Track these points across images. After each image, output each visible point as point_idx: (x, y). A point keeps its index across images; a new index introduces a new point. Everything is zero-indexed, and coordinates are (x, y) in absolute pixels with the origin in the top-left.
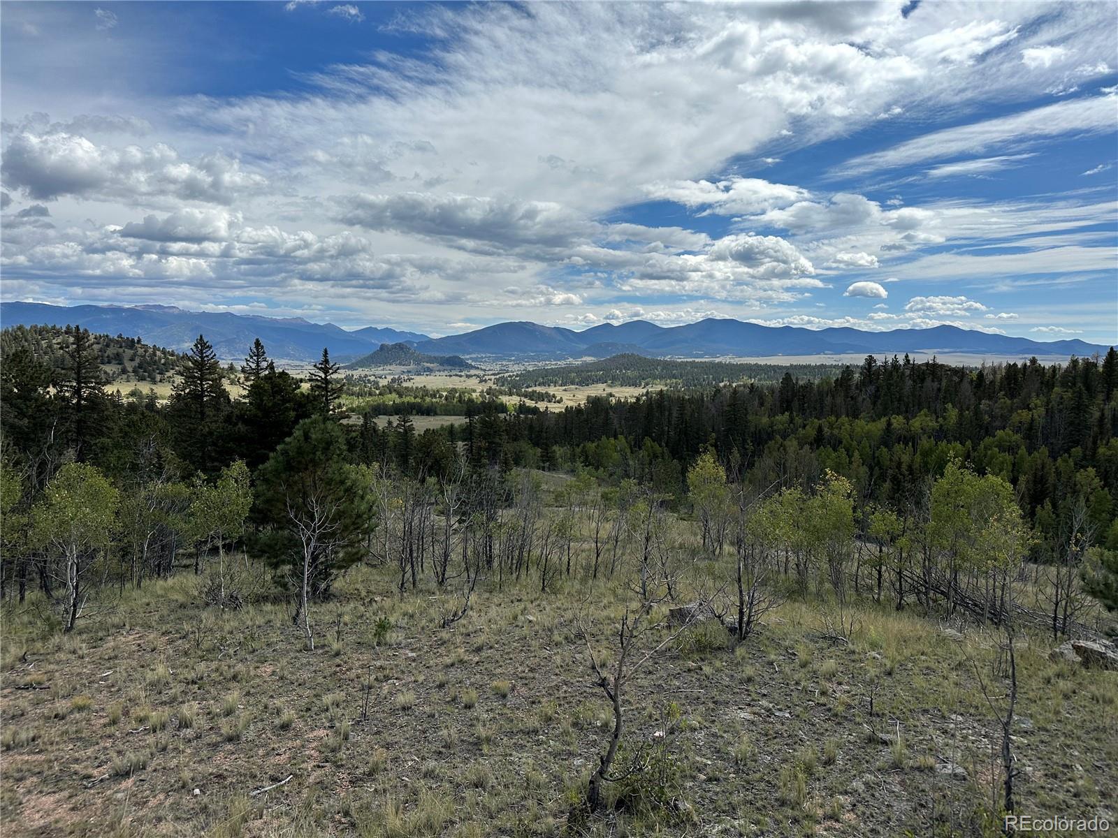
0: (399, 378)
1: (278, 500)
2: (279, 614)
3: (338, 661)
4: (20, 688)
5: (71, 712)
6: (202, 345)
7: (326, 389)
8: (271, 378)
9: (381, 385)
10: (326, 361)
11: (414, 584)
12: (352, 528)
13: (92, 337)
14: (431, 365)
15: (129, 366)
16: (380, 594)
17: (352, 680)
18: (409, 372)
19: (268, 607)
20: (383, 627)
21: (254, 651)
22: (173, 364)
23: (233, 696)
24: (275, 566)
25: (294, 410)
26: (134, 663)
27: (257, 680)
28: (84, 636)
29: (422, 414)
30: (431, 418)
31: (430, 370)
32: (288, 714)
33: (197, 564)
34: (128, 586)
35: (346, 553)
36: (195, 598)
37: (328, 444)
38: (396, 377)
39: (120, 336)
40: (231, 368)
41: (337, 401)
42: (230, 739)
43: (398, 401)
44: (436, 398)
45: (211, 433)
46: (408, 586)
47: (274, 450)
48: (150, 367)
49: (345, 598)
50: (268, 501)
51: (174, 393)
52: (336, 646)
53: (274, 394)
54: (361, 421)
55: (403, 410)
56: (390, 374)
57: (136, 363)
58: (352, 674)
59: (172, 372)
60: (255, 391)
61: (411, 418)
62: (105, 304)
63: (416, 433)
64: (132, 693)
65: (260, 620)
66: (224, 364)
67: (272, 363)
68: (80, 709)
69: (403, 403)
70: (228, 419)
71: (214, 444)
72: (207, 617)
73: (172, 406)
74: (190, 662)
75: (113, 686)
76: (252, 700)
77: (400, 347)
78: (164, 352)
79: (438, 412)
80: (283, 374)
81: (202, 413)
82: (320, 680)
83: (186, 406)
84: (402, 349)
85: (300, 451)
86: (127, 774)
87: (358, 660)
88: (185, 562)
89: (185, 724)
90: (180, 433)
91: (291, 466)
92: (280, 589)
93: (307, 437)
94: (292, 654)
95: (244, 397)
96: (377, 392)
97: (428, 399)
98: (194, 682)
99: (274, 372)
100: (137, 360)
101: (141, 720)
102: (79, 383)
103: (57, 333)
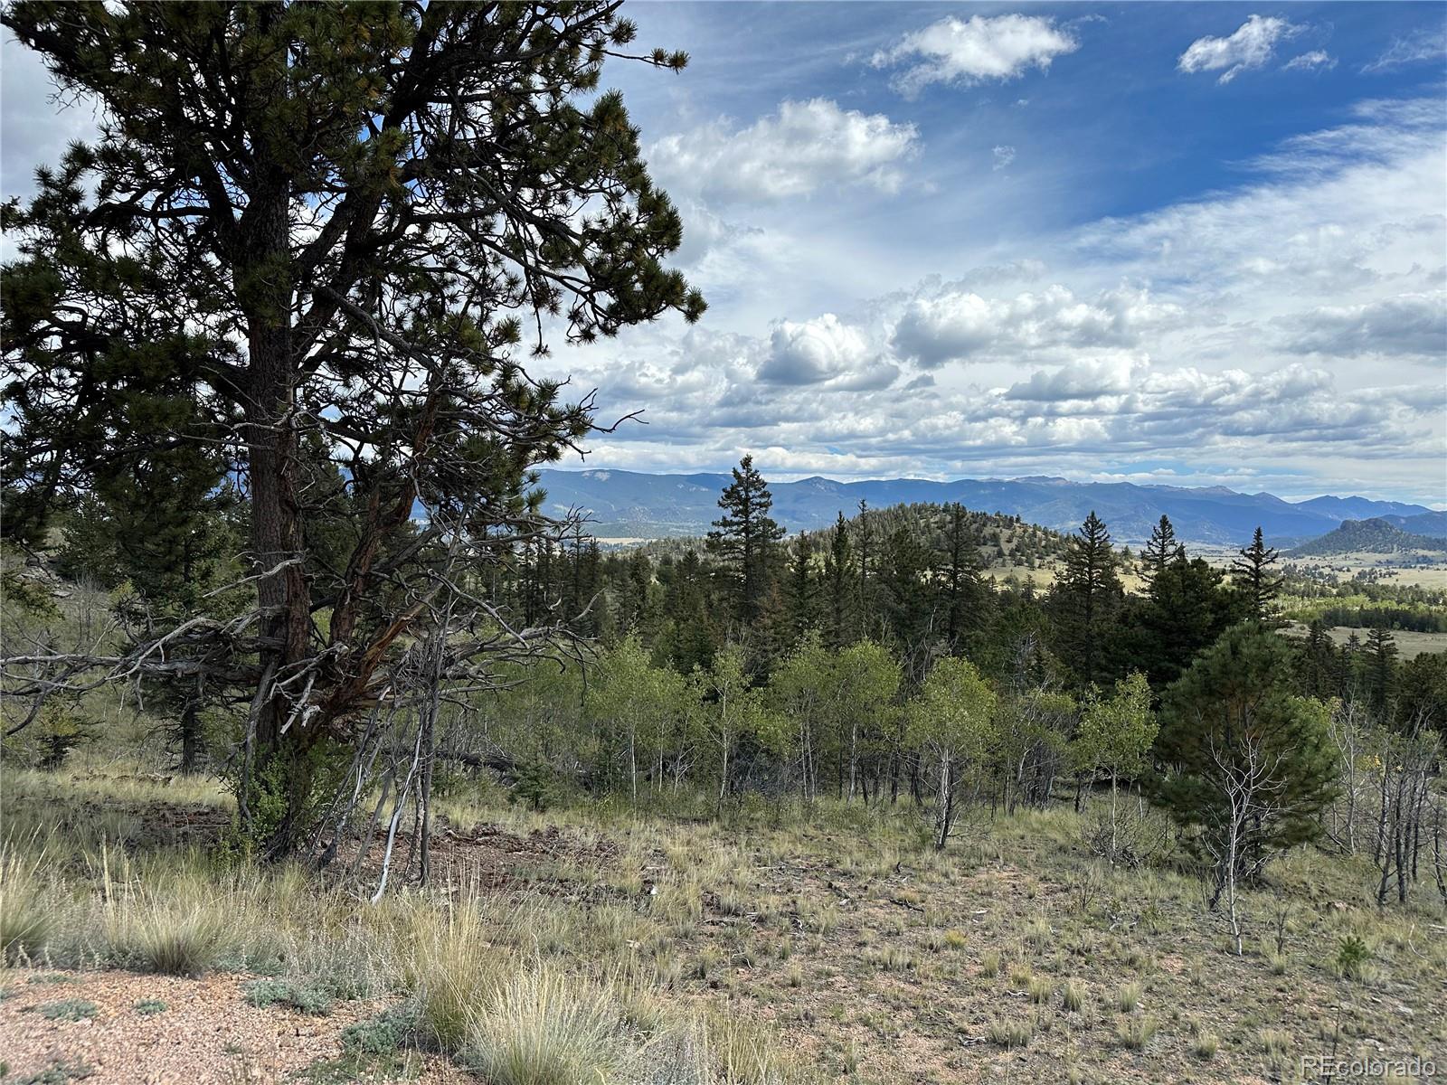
0: (1371, 572)
1: (1191, 734)
2: (1191, 891)
3: (1279, 982)
4: (893, 902)
5: (945, 947)
6: (1093, 524)
7: (1256, 584)
8: (1182, 568)
9: (1340, 581)
10: (1259, 546)
11: (1402, 898)
12: (1299, 790)
13: (969, 515)
14: (1430, 554)
15: (1006, 548)
16: (1344, 899)
17: (1305, 1019)
18: (1389, 562)
19: (1173, 877)
20: (1353, 953)
21: (1156, 933)
22: (1055, 547)
23: (1131, 988)
24: (1184, 823)
25: (1212, 611)
26: (1010, 908)
27: (1162, 975)
28: (957, 859)
29: (1412, 629)
30: (1428, 637)
31: (1428, 561)
32: (1207, 1038)
33: (1078, 799)
34: (1000, 809)
35: (1289, 826)
36: (1076, 842)
37: (1267, 664)
38: (1367, 570)
39: (998, 514)
40: (1126, 553)
41: (1271, 602)
42: (1129, 1046)
43: (1369, 606)
44: (1437, 604)
45: (1101, 635)
46: (1392, 897)
47: (1189, 665)
48: (1030, 549)
49: (1287, 891)
50: (1177, 733)
51: (1055, 583)
52: (1277, 960)
53: (1185, 589)
54: (1307, 633)
55: (1381, 621)
56: (1356, 565)
57: (1013, 545)
58: (1305, 1009)
59: (1053, 556)
60: (1160, 584)
61: (1392, 633)
62: (984, 478)
63: (1400, 658)
64: (1010, 945)
65: (1164, 894)
66: (1117, 549)
67: (1182, 547)
68: (956, 946)
69: (1378, 610)
70: (1124, 619)
71: (1105, 649)
72: (1095, 872)
73: (1052, 597)
74: (1076, 925)
75: (987, 929)
76: (1155, 1000)
77: (1375, 524)
78: (1045, 533)
79: (1442, 626)
80: (1199, 563)
81: (1089, 609)
82: (1252, 1003)
83: (1070, 599)
84: (1380, 527)
85: (1225, 670)
86: (1004, 1045)
87: (1312, 990)
88: (1065, 793)
89: (1069, 1005)
90: (1060, 631)
91: (1211, 689)
92: (1188, 855)
93: (1235, 651)
94: (1210, 954)
95: (1143, 590)
96: (1335, 591)
97: (1422, 606)
98: (1079, 953)
99: (1185, 561)
100: (1015, 541)
101: (1022, 982)
102: (955, 566)
103: (936, 512)
